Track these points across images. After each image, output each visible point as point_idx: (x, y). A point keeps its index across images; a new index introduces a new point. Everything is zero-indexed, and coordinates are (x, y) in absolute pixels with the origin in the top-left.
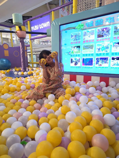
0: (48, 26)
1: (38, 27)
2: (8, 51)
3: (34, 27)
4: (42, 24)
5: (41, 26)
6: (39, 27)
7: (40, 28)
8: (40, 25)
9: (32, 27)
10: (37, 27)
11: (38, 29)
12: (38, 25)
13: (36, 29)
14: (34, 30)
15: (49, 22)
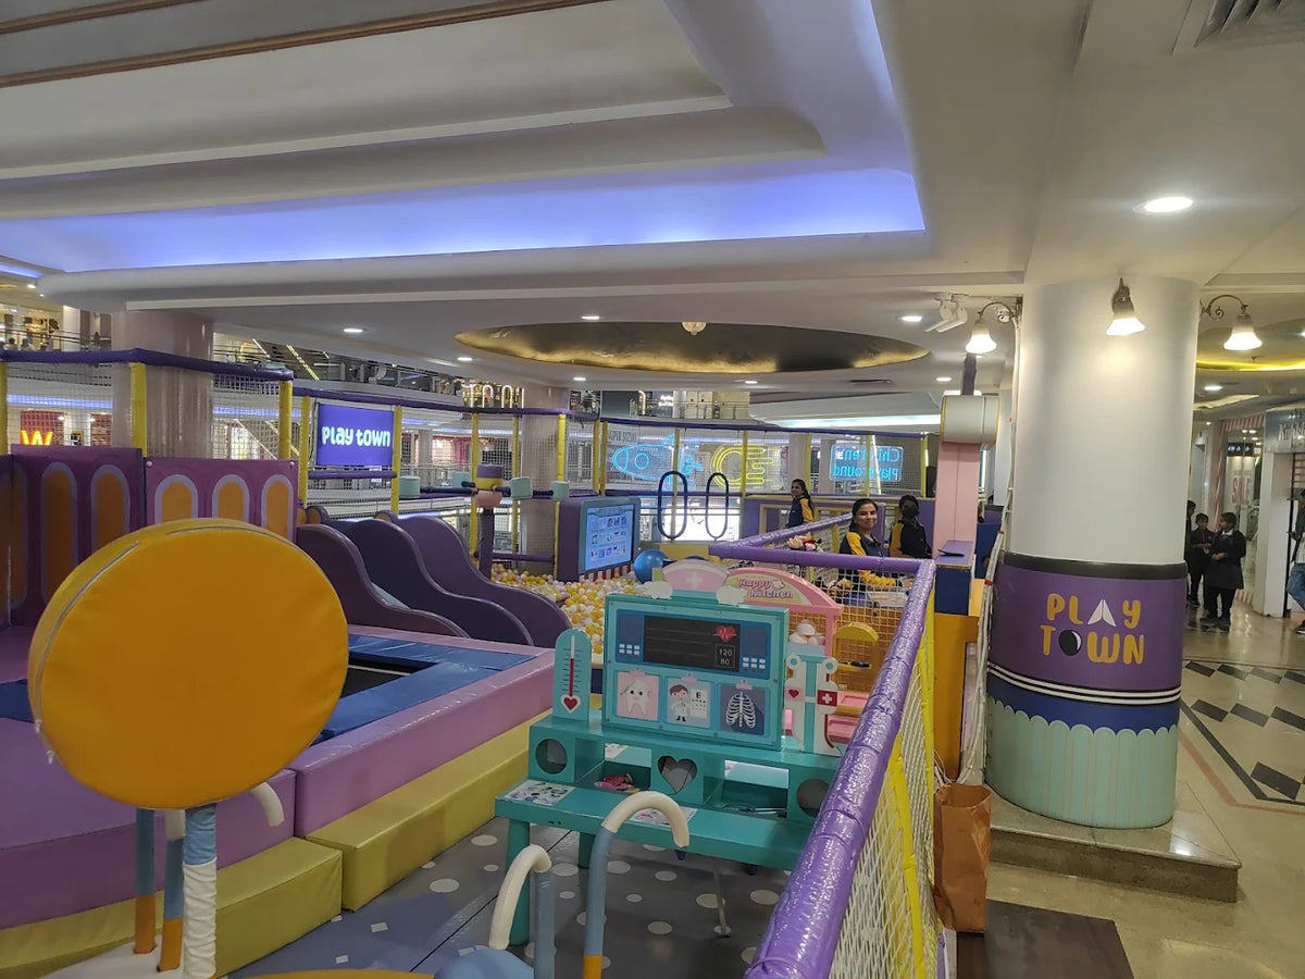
0: (384, 445)
1: (351, 438)
3: (336, 433)
4: (367, 432)
5: (362, 437)
6: (355, 438)
7: (360, 444)
8: (359, 434)
9: (325, 429)
10: (347, 437)
11: (349, 443)
12: (352, 431)
13: (341, 442)
14: (333, 442)
15: (388, 433)
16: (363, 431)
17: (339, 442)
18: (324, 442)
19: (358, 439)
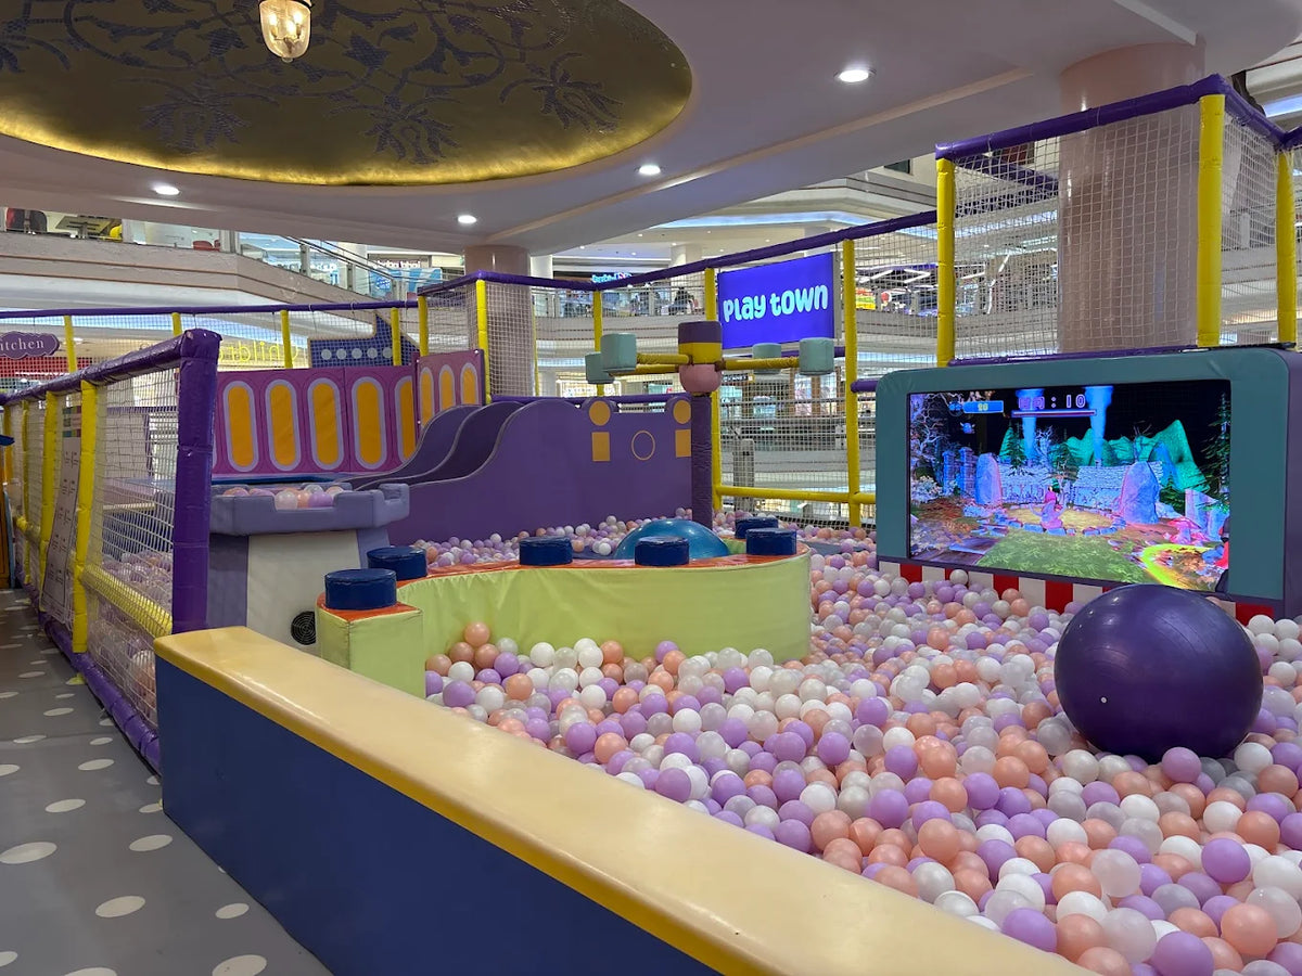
0: (817, 307)
1: (763, 307)
2: (606, 436)
3: (741, 305)
4: (788, 293)
5: (779, 304)
6: (768, 305)
7: (776, 312)
8: (774, 299)
9: (727, 303)
10: (757, 308)
11: (759, 315)
12: (763, 298)
13: (750, 316)
14: (738, 317)
15: (824, 289)
16: (779, 295)
17: (746, 316)
18: (727, 320)
19: (774, 306)
